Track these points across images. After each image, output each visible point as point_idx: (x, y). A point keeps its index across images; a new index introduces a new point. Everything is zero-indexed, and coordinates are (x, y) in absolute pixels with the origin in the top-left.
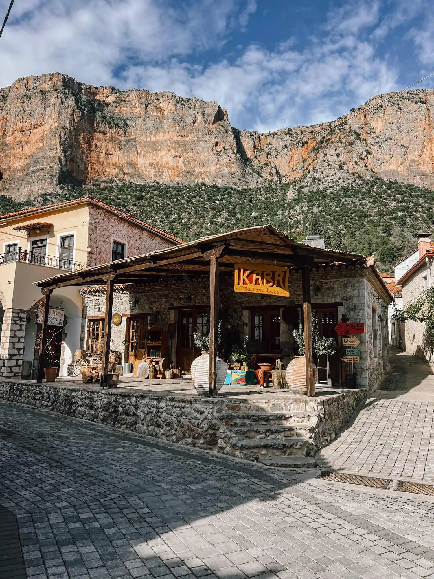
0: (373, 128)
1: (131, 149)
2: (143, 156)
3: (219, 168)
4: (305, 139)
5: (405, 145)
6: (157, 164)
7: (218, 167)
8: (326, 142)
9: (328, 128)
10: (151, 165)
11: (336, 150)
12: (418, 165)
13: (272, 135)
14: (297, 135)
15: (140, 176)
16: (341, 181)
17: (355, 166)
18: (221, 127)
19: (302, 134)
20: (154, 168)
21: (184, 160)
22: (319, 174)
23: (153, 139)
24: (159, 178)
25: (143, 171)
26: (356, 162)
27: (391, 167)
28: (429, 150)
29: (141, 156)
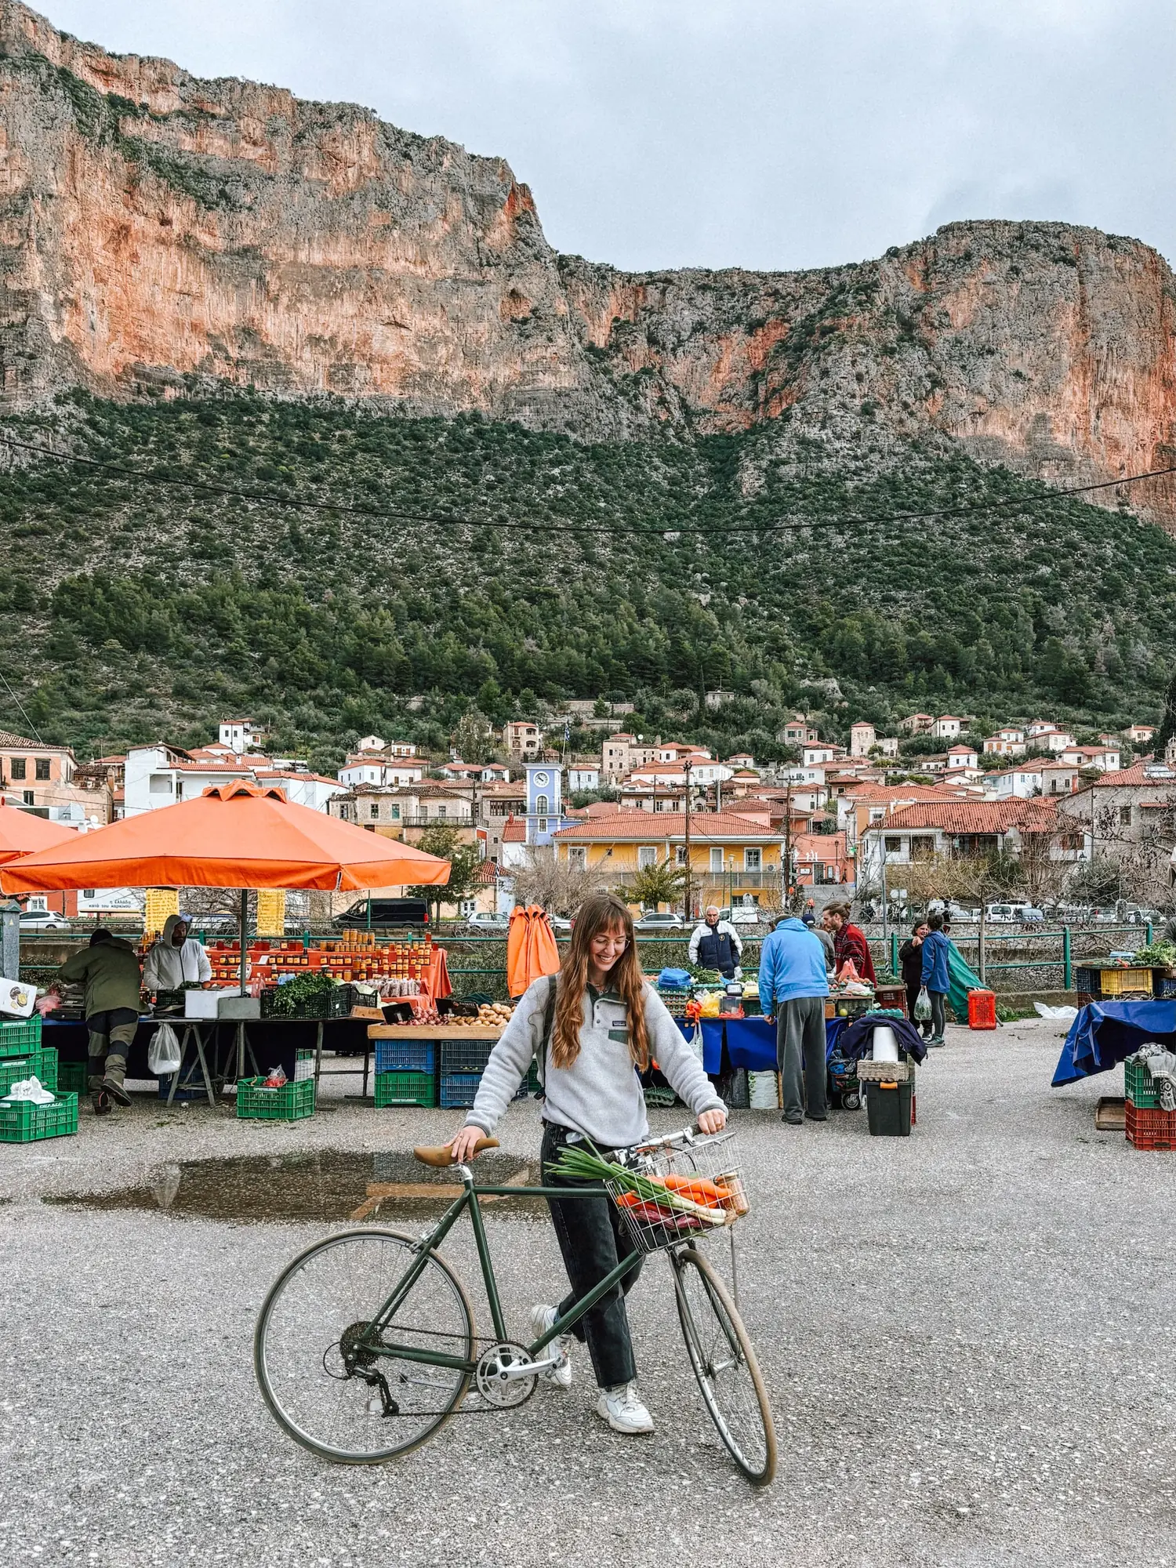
0: (947, 314)
1: (247, 283)
2: (288, 309)
3: (523, 375)
4: (757, 312)
5: (1024, 373)
6: (332, 340)
7: (519, 368)
8: (823, 334)
9: (821, 288)
10: (315, 340)
11: (854, 363)
12: (1051, 431)
13: (660, 284)
14: (733, 295)
15: (282, 372)
16: (876, 457)
17: (905, 416)
18: (522, 244)
19: (746, 295)
20: (325, 353)
21: (418, 338)
22: (816, 429)
23: (317, 258)
24: (342, 386)
25: (288, 357)
26: (906, 406)
27: (990, 430)
28: (1079, 395)
29: (281, 308)
